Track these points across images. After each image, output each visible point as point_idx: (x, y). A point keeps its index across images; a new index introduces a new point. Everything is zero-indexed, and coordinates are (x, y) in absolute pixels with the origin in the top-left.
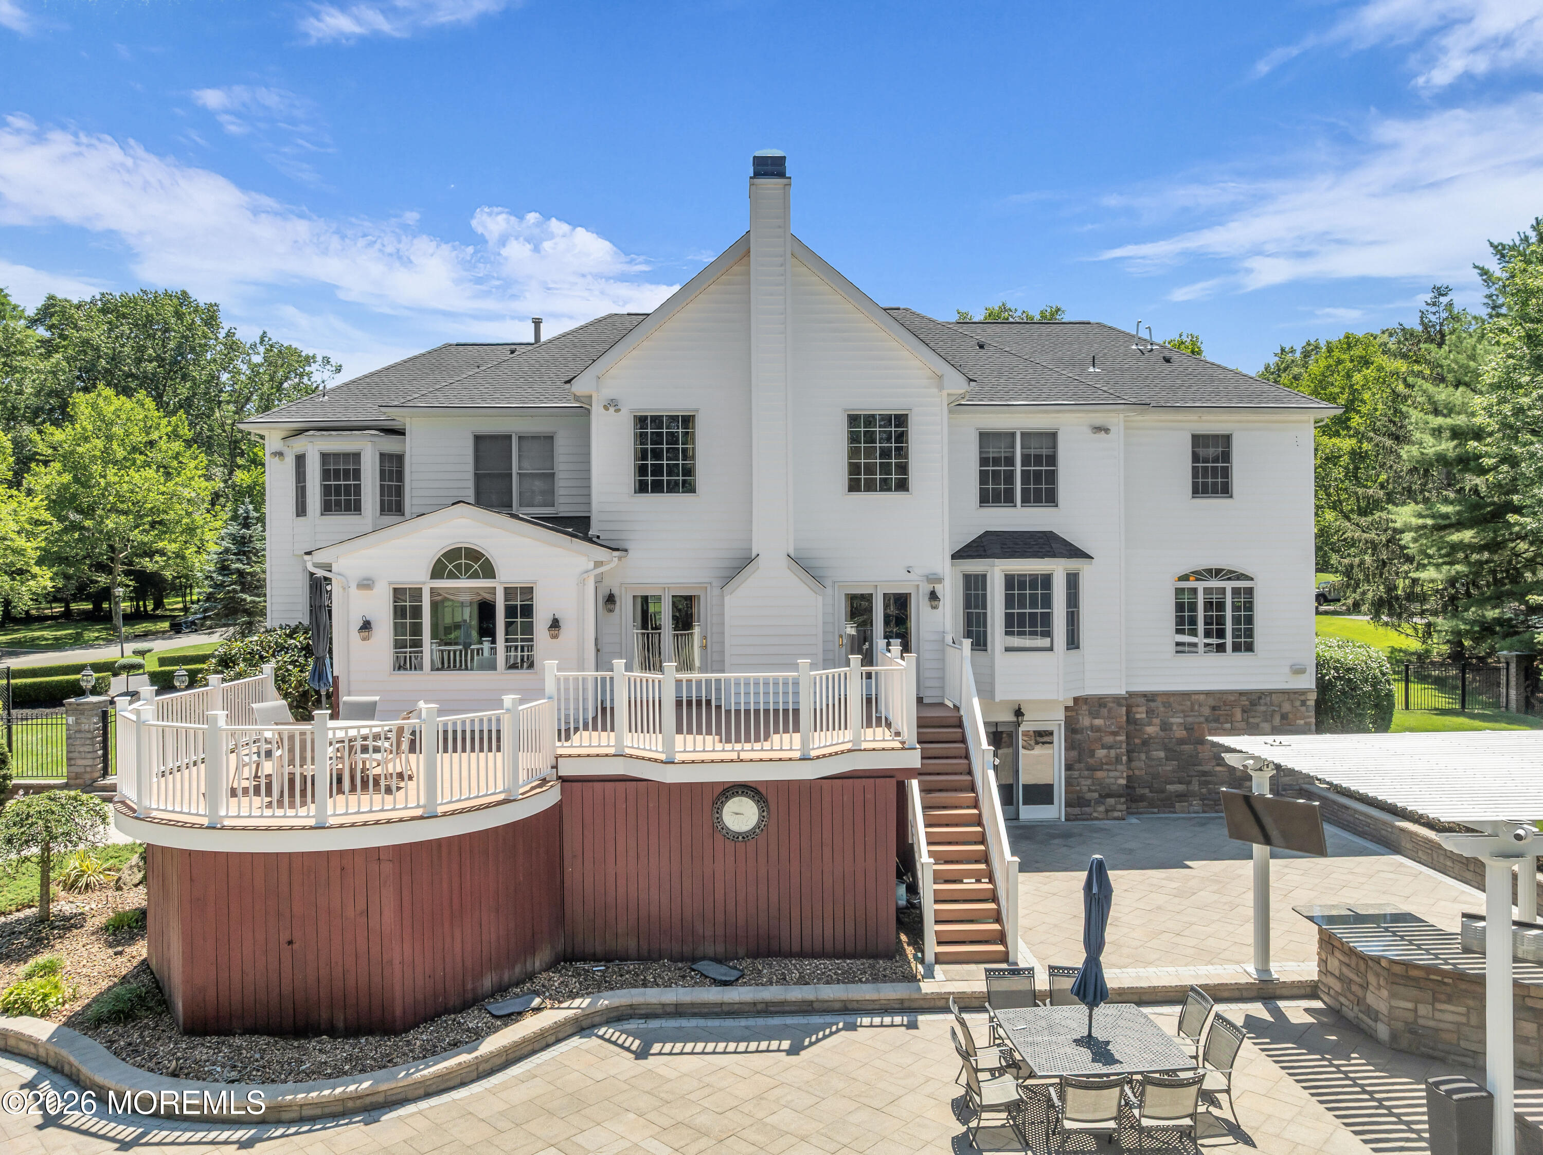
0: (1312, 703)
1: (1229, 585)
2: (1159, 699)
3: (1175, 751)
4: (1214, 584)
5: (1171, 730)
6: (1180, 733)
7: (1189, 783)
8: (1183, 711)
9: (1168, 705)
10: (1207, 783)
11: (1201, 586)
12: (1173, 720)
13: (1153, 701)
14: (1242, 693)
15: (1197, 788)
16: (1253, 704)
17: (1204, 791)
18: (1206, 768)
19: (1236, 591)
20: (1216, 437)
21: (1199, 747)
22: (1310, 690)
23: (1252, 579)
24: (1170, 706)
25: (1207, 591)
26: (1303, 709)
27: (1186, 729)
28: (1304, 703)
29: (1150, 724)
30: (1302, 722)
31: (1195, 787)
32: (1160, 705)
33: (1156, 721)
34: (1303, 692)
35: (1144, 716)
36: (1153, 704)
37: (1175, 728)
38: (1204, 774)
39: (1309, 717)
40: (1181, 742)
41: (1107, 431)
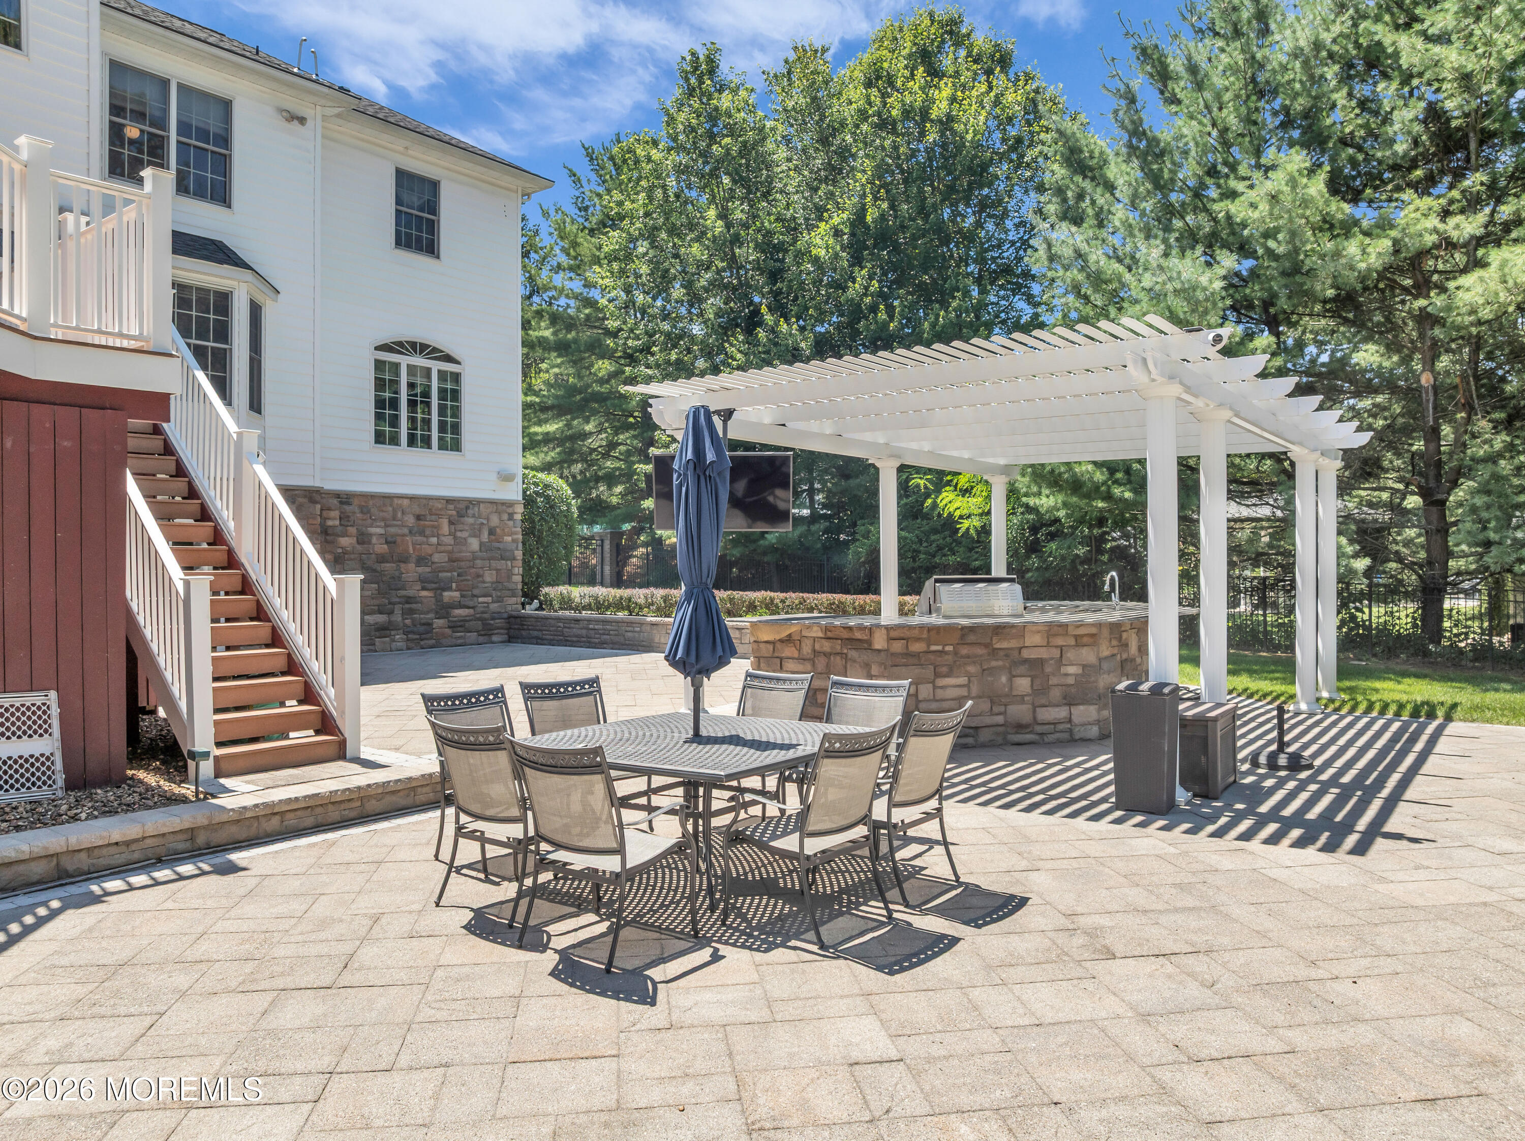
0: (518, 517)
1: (436, 366)
2: (356, 502)
3: (375, 571)
4: (420, 361)
5: (369, 543)
6: (381, 548)
7: (391, 613)
8: (384, 519)
9: (364, 510)
10: (412, 611)
11: (404, 361)
12: (373, 530)
13: (349, 504)
14: (449, 501)
15: (400, 619)
16: (461, 515)
17: (408, 622)
18: (410, 593)
19: (442, 375)
20: (422, 180)
21: (402, 565)
22: (517, 503)
23: (458, 363)
24: (369, 512)
25: (411, 369)
26: (511, 523)
27: (387, 542)
28: (511, 517)
29: (345, 535)
30: (509, 539)
31: (397, 617)
32: (357, 510)
33: (353, 530)
34: (510, 504)
35: (337, 522)
36: (346, 507)
37: (374, 540)
38: (409, 600)
39: (516, 533)
40: (382, 559)
41: (302, 120)
